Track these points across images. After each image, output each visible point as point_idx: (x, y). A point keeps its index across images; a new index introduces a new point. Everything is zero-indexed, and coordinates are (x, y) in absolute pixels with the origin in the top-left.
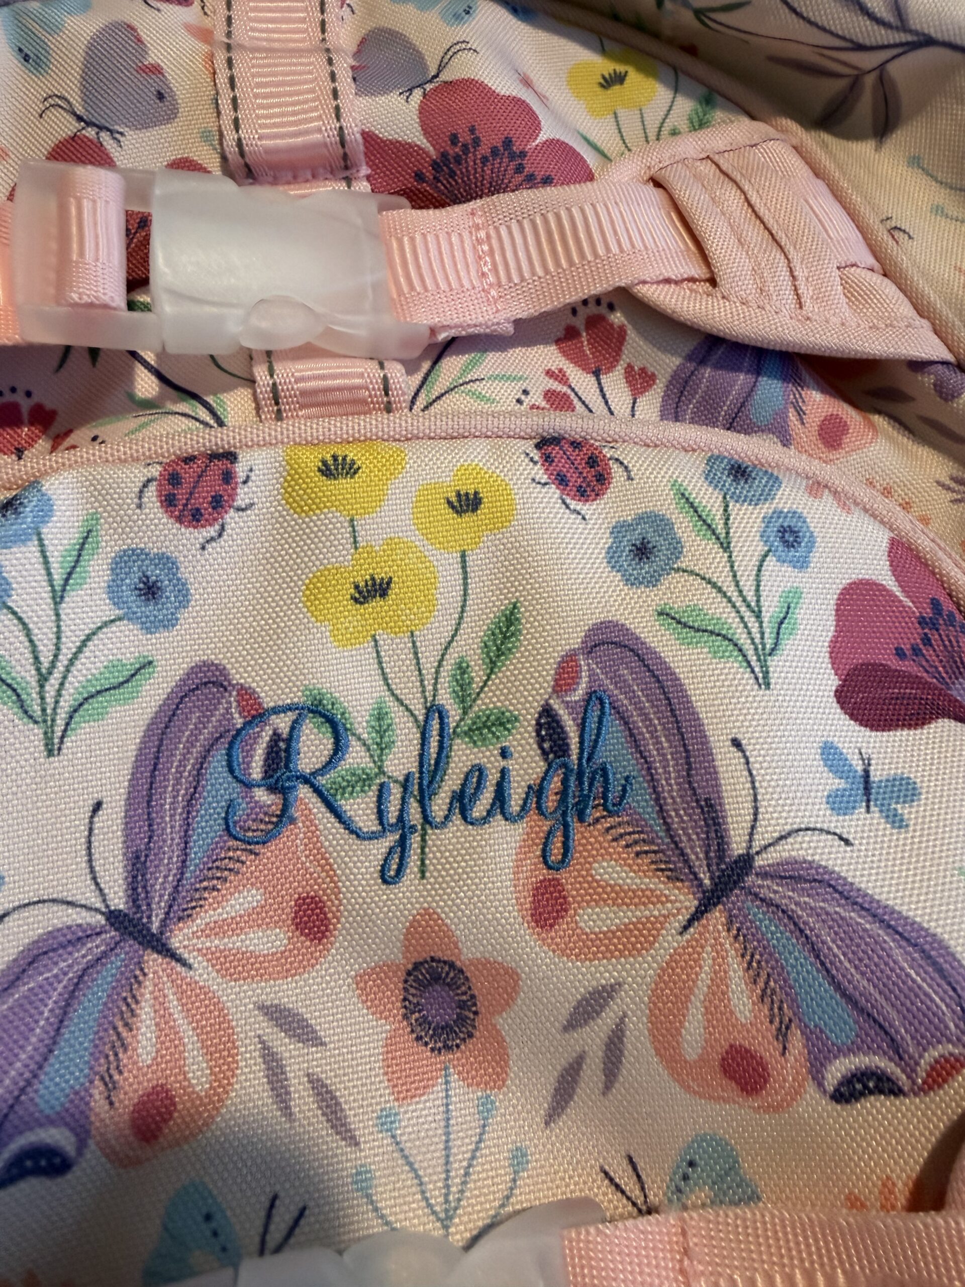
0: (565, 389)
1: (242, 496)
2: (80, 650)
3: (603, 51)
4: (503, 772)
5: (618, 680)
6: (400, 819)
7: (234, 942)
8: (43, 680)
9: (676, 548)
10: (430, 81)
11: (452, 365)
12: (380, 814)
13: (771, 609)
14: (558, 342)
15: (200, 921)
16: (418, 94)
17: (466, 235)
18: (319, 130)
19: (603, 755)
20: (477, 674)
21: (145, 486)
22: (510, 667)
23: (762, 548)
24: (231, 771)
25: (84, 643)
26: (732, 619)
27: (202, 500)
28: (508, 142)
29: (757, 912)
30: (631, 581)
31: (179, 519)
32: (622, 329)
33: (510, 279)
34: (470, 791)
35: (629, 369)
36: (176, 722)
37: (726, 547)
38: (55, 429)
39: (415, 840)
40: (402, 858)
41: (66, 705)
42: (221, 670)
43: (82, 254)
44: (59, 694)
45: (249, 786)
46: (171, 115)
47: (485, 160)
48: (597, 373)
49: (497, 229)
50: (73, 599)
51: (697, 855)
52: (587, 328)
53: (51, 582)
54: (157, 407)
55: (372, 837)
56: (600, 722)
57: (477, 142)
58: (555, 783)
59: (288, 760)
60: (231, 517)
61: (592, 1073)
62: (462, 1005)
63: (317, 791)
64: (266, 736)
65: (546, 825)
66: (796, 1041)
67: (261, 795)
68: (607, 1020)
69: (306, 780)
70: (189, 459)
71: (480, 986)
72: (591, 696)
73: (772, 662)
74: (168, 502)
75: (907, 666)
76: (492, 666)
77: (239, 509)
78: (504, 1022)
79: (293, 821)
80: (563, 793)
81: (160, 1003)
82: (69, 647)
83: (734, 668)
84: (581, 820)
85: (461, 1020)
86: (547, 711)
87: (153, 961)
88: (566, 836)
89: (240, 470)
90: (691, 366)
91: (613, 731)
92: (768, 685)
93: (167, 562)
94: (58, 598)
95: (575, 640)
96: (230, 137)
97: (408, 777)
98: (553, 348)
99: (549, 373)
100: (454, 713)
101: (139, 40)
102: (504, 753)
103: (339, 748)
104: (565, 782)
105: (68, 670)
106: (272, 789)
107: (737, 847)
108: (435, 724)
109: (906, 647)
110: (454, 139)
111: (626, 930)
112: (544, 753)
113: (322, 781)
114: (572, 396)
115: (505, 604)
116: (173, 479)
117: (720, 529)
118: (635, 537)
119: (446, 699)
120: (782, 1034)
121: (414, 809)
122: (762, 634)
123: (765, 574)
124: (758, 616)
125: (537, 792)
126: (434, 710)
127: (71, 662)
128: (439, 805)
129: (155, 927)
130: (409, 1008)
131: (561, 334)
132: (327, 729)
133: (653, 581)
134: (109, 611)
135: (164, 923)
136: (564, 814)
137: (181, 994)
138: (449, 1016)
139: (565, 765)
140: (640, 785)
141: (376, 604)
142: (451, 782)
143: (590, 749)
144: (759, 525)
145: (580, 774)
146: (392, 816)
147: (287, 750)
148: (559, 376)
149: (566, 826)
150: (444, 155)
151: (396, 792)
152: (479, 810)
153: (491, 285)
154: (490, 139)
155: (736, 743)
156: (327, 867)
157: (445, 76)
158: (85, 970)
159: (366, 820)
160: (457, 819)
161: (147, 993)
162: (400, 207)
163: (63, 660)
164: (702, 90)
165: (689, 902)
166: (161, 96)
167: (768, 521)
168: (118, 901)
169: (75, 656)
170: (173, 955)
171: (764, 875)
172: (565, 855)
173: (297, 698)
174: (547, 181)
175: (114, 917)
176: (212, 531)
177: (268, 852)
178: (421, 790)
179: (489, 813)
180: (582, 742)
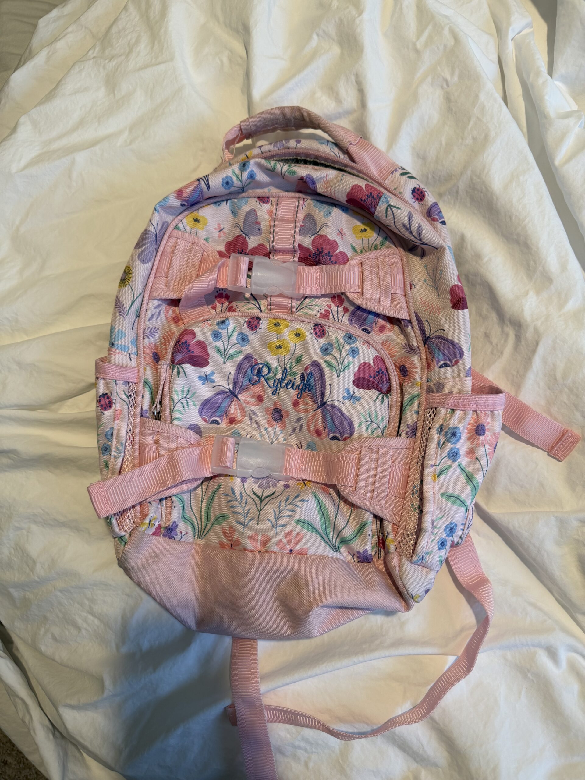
0: (330, 309)
1: (261, 326)
2: (231, 348)
3: (363, 223)
4: (294, 382)
5: (315, 371)
6: (277, 386)
7: (248, 399)
8: (225, 352)
9: (332, 350)
10: (316, 233)
11: (308, 300)
12: (274, 384)
13: (345, 364)
14: (331, 298)
15: (243, 394)
16: (313, 237)
17: (315, 274)
18: (289, 246)
19: (310, 382)
20: (294, 365)
21: (245, 322)
22: (299, 365)
23: (348, 353)
24: (251, 372)
25: (231, 347)
26: (337, 365)
27: (254, 326)
28: (329, 252)
29: (325, 410)
30: (323, 354)
31: (250, 329)
32: (344, 299)
33: (322, 285)
34: (288, 384)
35: (344, 307)
36: (244, 362)
37: (341, 352)
38: (230, 300)
39: (278, 389)
40: (276, 392)
41: (228, 356)
42: (252, 355)
43: (240, 276)
44: (227, 354)
45: (254, 375)
46: (260, 234)
47: (323, 256)
48: (338, 307)
49: (322, 273)
50: (231, 339)
51: (319, 400)
52: (338, 297)
53: (228, 336)
54: (249, 301)
55: (272, 387)
56: (311, 377)
57: (322, 251)
58: (301, 385)
59: (261, 372)
60: (258, 330)
61: (298, 430)
62: (281, 416)
63: (264, 378)
64: (258, 368)
65: (299, 391)
66: (327, 429)
67: (255, 377)
68: (300, 423)
69: (263, 376)
70: (253, 318)
71: (284, 413)
72: (310, 372)
73: (341, 373)
74: (248, 325)
75: (372, 379)
76: (296, 364)
77: (259, 328)
78: (287, 420)
79: (260, 382)
80: (302, 387)
81: (235, 405)
82: (229, 347)
83: (334, 373)
84: (304, 392)
85: (280, 418)
86: (303, 373)
87: (235, 399)
88: (301, 394)
89: (261, 322)
90: (356, 310)
91: (312, 379)
92: (339, 377)
93: (247, 336)
94: (229, 339)
95: (310, 363)
96: (271, 244)
97: (279, 379)
98: (330, 299)
99: (328, 305)
100: (289, 370)
101: (256, 215)
102: (295, 379)
103: (269, 372)
104: (303, 385)
105: (229, 351)
106: (257, 376)
107: (325, 400)
108: (285, 371)
109: (372, 376)
110: (318, 250)
111: (307, 409)
112: (301, 380)
113: (265, 377)
114: (331, 311)
115: (300, 354)
116: (250, 322)
117: (341, 348)
118: (326, 346)
119: (288, 368)
120: (325, 428)
121: (279, 384)
122: (341, 368)
123: (346, 358)
124: (342, 365)
125: (299, 386)
126: (285, 369)
127: (229, 349)
128: (283, 385)
129: (236, 394)
130: (273, 415)
131: (332, 296)
132: (268, 368)
133: (326, 355)
134: (236, 342)
135: (237, 393)
136: (302, 390)
137: (238, 405)
138: (278, 418)
139: (303, 383)
140: (314, 388)
141: (279, 349)
142: (286, 381)
143: (308, 381)
144: (349, 349)
145: (306, 384)
146: (275, 385)
147: (261, 371)
148: (329, 306)
149: (302, 392)
150: (315, 253)
151: (277, 381)
152: (289, 387)
153: (318, 286)
154: (326, 251)
155: (330, 385)
156: (264, 391)
157: (320, 233)
158: (225, 398)
159: (271, 385)
160: (285, 387)
161: (233, 403)
162: (303, 265)
163: (228, 349)
164: (385, 235)
165: (316, 407)
166: (259, 229)
167: (351, 348)
168: (231, 388)
169: (230, 349)
170: (238, 399)
171: (328, 405)
172: (300, 397)
173: (264, 363)
174: (336, 263)
175: (230, 391)
176: (255, 331)
177: (256, 386)
178: (281, 382)
179: (291, 388)
180: (307, 379)
